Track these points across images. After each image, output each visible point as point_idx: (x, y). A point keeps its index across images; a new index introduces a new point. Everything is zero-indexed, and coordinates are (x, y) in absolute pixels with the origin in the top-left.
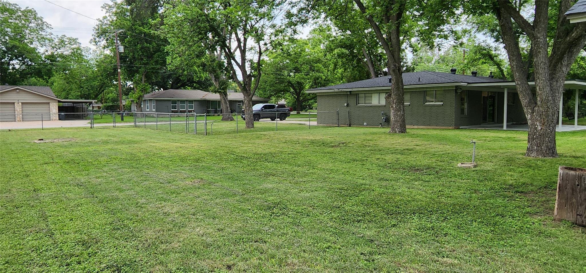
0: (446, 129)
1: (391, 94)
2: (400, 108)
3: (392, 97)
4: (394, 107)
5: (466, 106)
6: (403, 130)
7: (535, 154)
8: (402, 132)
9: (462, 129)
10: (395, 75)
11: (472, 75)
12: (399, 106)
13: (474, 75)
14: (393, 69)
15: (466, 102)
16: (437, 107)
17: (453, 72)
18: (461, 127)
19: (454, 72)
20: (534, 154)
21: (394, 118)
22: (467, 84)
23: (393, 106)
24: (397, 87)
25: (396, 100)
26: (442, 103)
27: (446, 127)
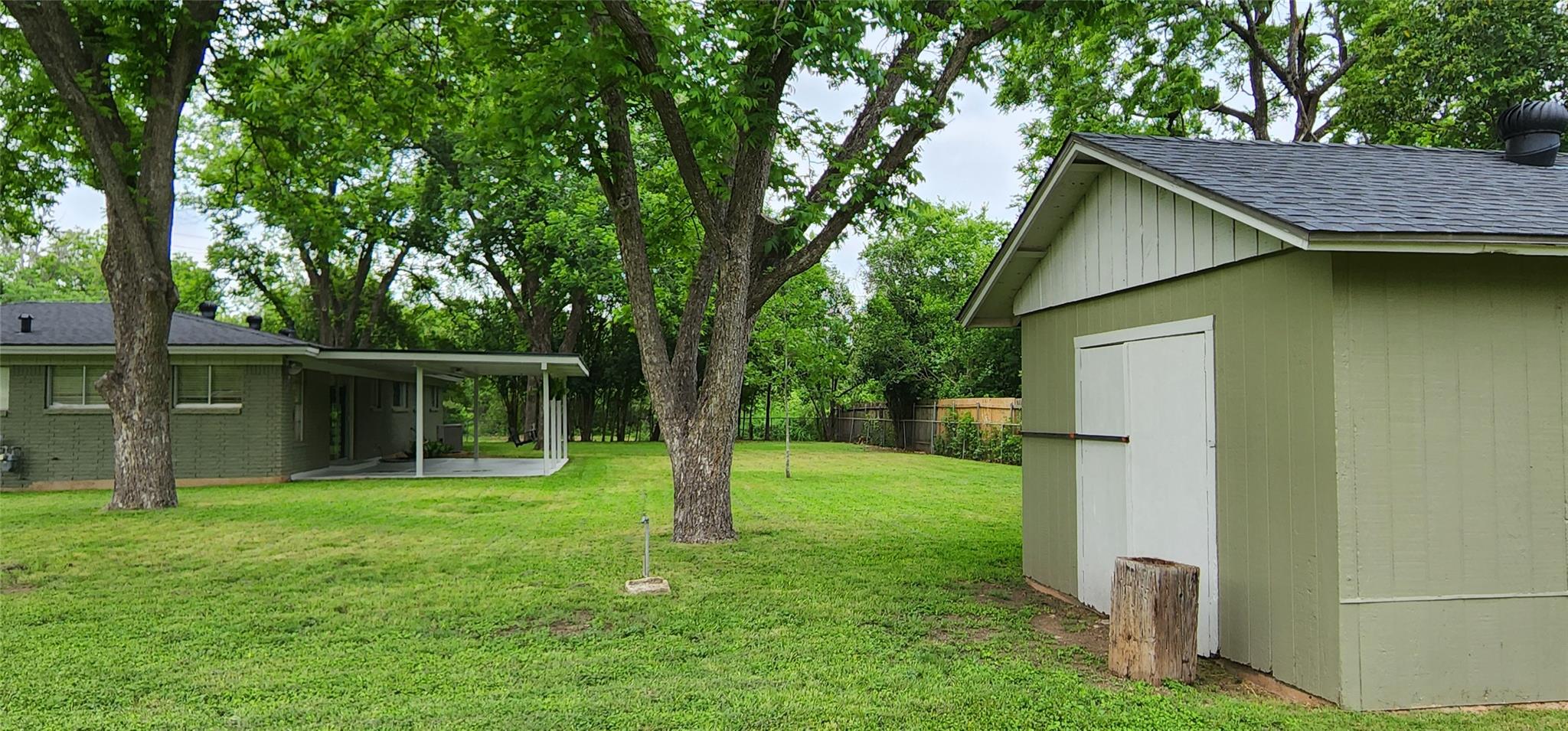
0: (251, 486)
1: (121, 376)
2: (158, 421)
3: (127, 385)
4: (135, 417)
5: (299, 415)
6: (168, 501)
7: (702, 535)
8: (167, 506)
9: (296, 481)
10: (152, 310)
11: (248, 325)
12: (153, 416)
13: (255, 326)
14: (151, 288)
15: (299, 403)
16: (222, 417)
17: (206, 314)
18: (294, 477)
19: (211, 314)
20: (699, 535)
21: (136, 458)
22: (317, 351)
23: (130, 417)
24: (154, 350)
25: (145, 394)
26: (239, 406)
27: (256, 479)
